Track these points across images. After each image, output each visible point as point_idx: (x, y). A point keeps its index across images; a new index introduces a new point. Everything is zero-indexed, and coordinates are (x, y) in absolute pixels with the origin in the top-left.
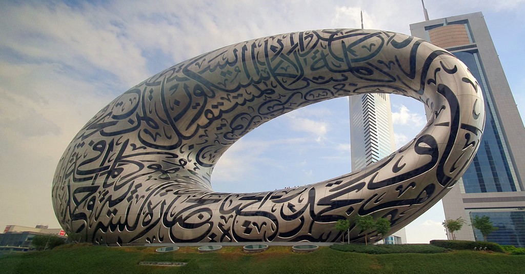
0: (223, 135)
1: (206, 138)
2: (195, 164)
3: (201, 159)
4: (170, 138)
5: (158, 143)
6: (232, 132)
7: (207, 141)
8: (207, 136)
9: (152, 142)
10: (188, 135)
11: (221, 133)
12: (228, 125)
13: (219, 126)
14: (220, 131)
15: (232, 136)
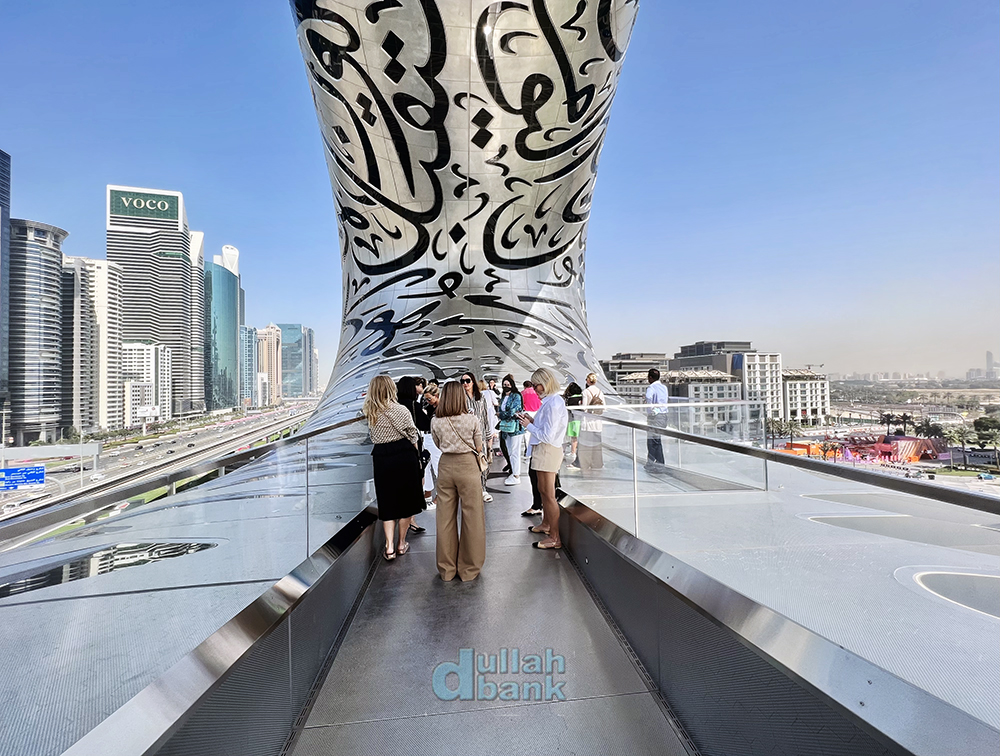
0: (512, 153)
1: (474, 190)
2: (489, 272)
3: (502, 252)
4: (397, 235)
5: (384, 259)
6: (534, 126)
7: (485, 198)
8: (473, 182)
9: (374, 261)
10: (428, 206)
11: (503, 150)
12: (494, 108)
13: (475, 129)
14: (493, 147)
15: (547, 136)
